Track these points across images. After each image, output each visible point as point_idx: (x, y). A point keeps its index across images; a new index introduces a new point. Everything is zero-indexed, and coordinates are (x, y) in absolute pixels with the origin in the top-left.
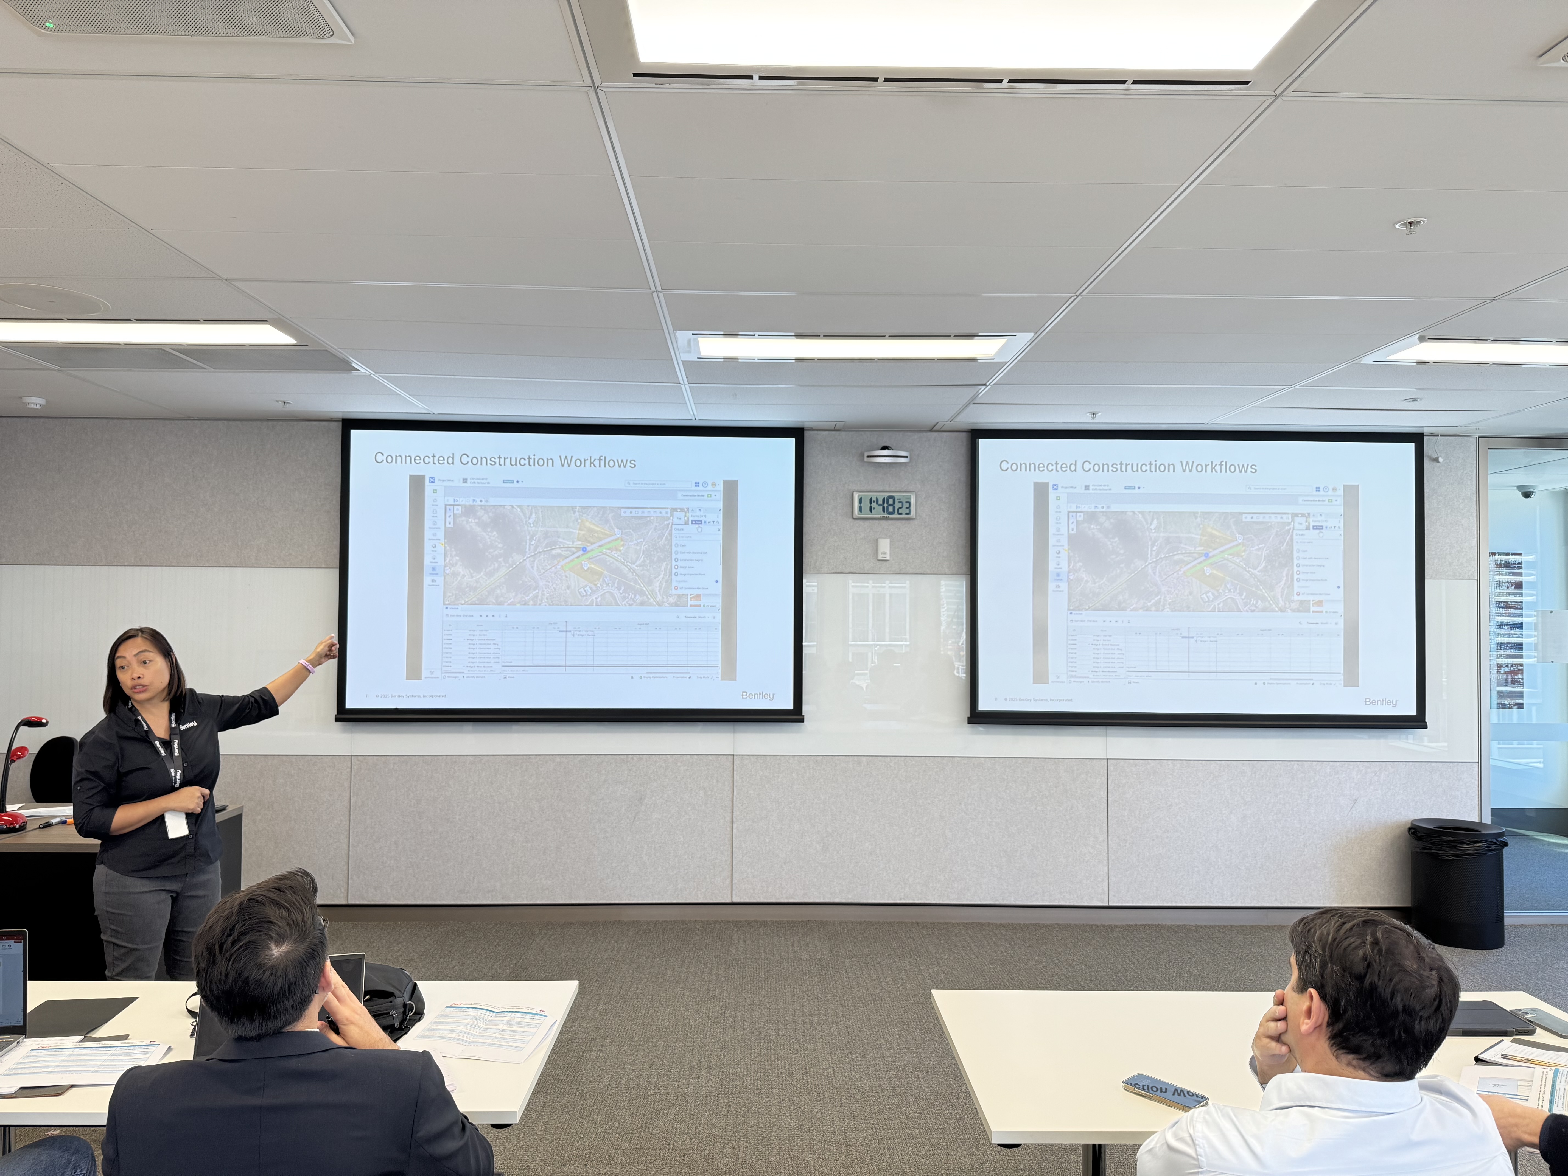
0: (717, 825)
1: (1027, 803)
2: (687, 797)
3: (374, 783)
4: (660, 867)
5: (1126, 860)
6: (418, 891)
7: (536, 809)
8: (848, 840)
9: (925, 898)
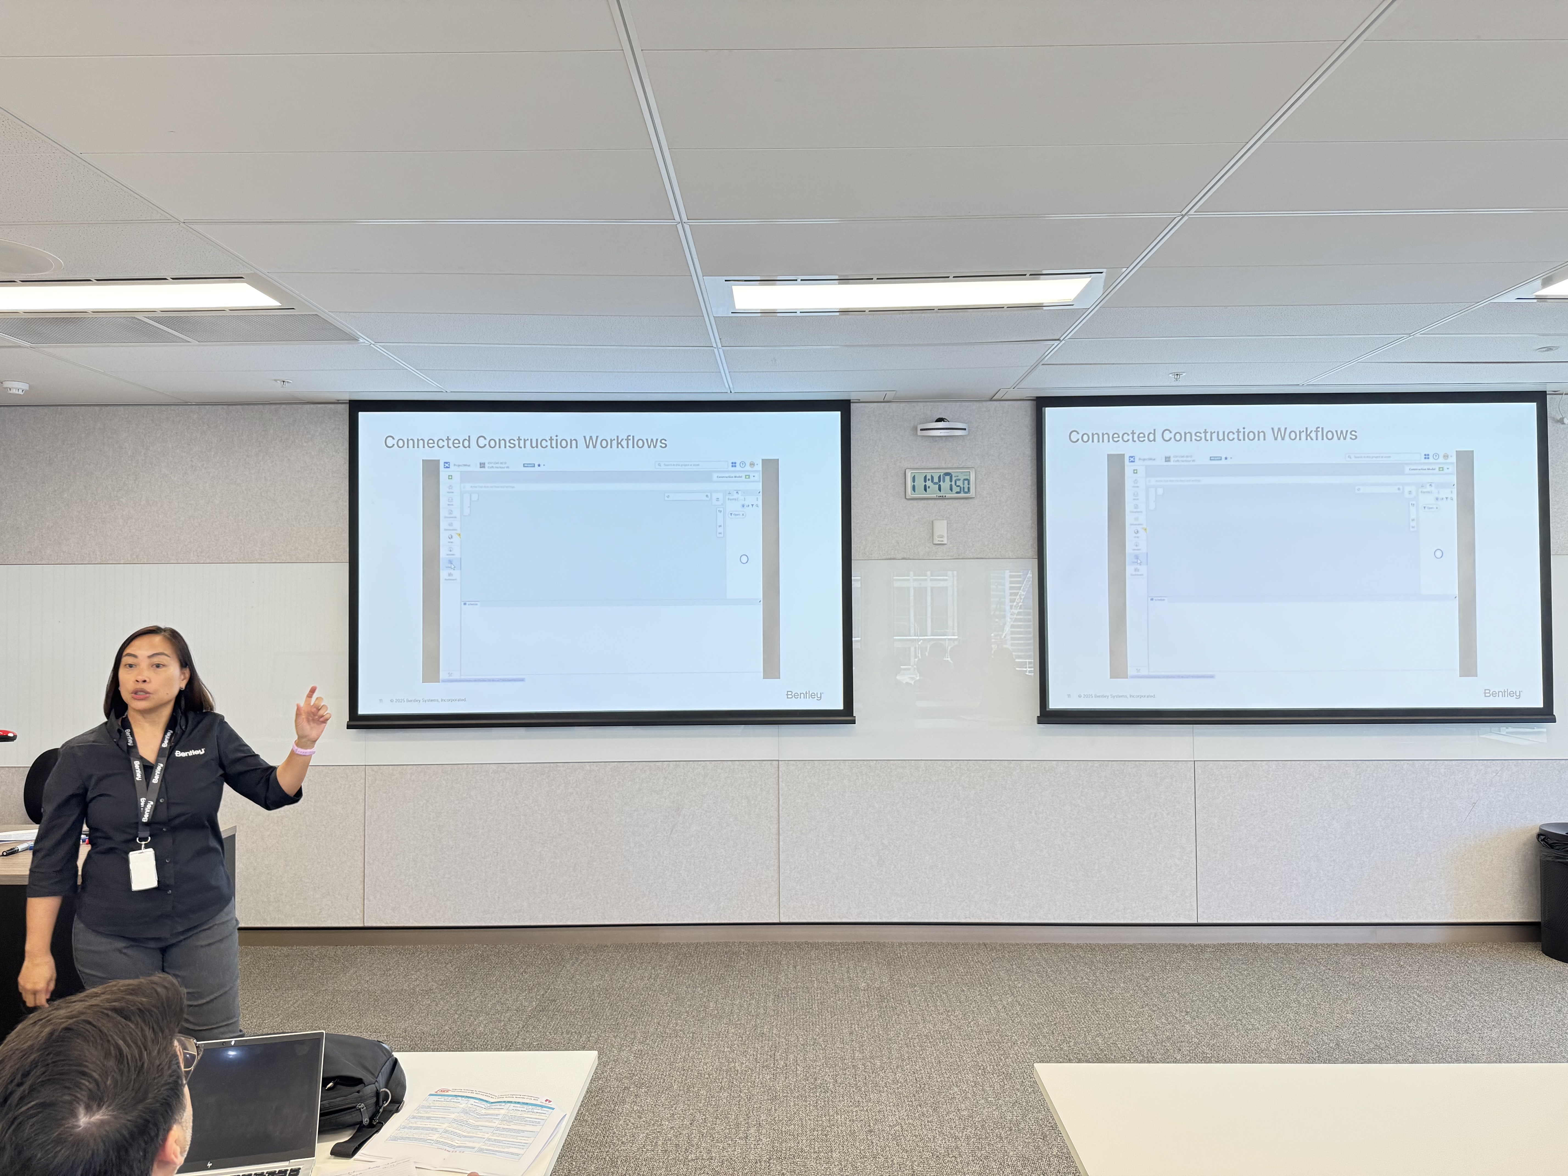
0: (761, 837)
1: (1105, 811)
2: (729, 807)
3: (390, 794)
4: (700, 884)
5: (1216, 872)
6: (439, 912)
7: (565, 822)
8: (906, 853)
9: (993, 917)
